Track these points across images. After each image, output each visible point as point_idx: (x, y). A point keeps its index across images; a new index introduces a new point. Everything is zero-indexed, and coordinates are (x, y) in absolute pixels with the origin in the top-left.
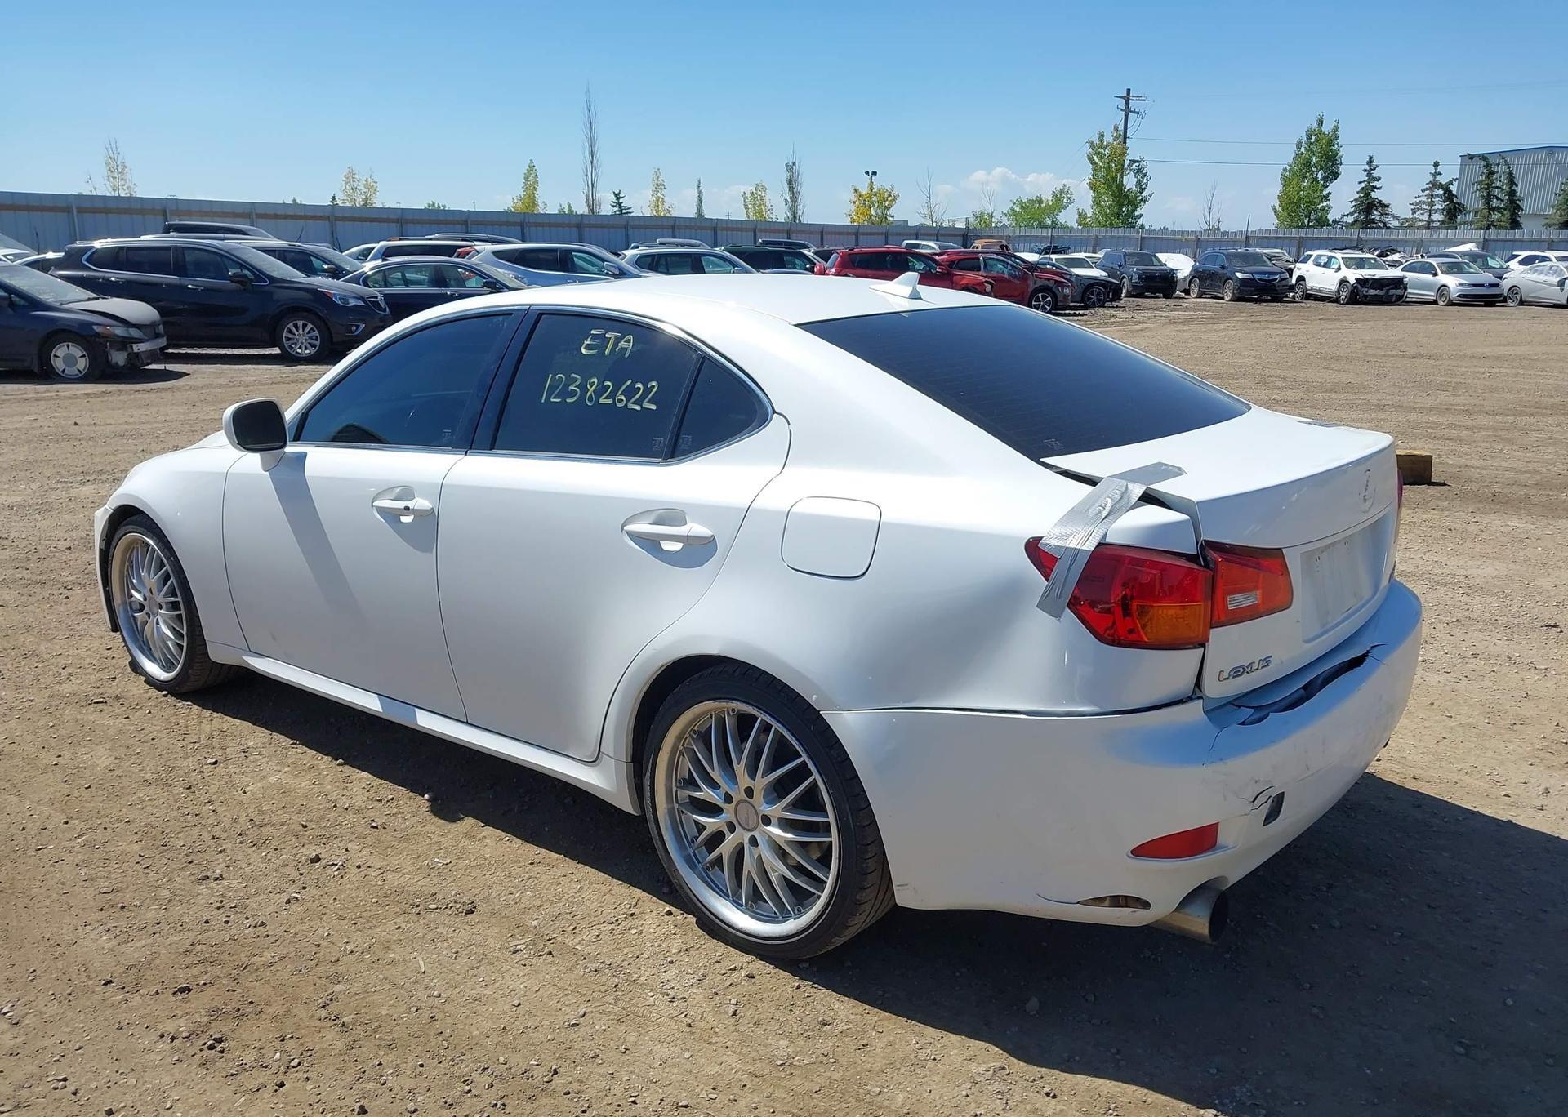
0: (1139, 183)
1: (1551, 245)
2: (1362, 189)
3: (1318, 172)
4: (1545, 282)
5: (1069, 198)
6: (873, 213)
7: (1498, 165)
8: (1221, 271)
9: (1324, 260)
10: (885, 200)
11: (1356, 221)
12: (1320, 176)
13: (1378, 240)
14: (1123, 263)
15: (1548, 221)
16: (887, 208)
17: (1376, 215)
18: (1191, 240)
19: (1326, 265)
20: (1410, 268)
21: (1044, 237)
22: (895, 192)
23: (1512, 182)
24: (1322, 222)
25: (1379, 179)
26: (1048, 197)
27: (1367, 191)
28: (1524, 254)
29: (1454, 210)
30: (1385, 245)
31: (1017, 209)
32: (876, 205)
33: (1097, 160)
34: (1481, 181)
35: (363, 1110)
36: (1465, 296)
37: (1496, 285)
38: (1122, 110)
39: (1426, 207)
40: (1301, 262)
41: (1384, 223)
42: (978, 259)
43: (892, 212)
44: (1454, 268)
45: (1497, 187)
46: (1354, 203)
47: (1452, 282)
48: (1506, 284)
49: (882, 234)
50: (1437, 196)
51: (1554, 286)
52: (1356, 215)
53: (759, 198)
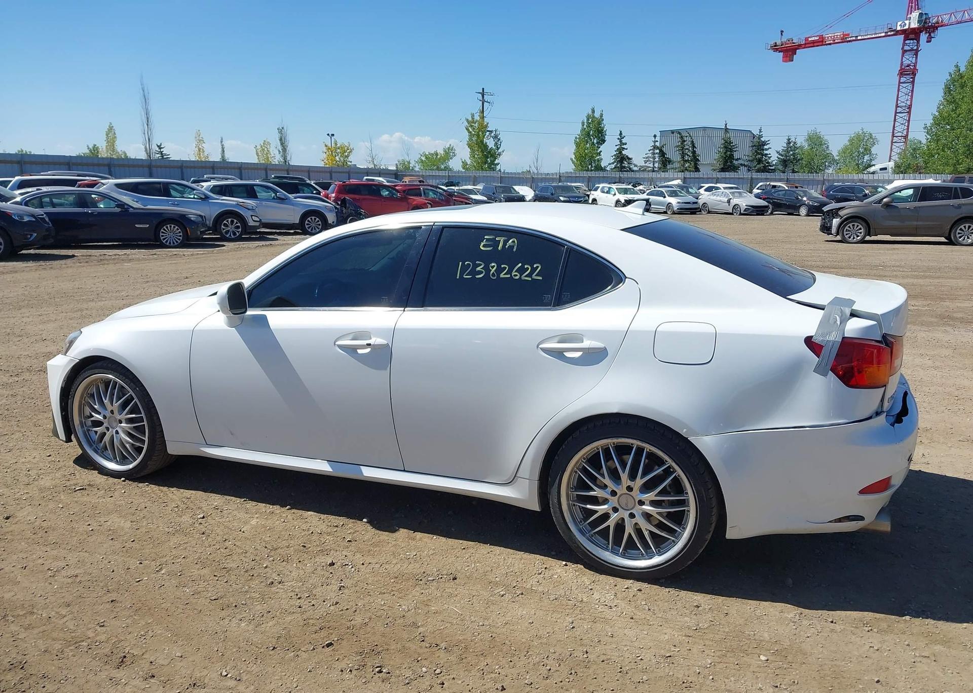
0: (496, 144)
1: (718, 181)
2: (618, 149)
3: (594, 139)
4: (720, 201)
5: (454, 153)
6: (338, 159)
7: (687, 137)
8: (551, 196)
9: (606, 190)
10: (345, 151)
11: (615, 167)
12: (595, 141)
13: (630, 178)
14: (495, 192)
15: (713, 167)
16: (347, 157)
17: (626, 164)
18: (529, 178)
19: (608, 192)
20: (651, 194)
21: (444, 176)
22: (351, 147)
23: (694, 146)
24: (599, 168)
25: (626, 144)
26: (441, 152)
27: (620, 151)
28: (707, 186)
29: (665, 162)
30: (634, 181)
31: (423, 158)
32: (340, 154)
33: (471, 130)
34: (679, 146)
35: (503, 689)
36: (681, 209)
37: (696, 203)
38: (480, 100)
39: (652, 160)
40: (593, 191)
41: (630, 169)
42: (420, 189)
43: (349, 159)
44: (673, 194)
45: (687, 149)
46: (614, 157)
47: (673, 201)
48: (701, 202)
49: (346, 172)
50: (657, 153)
51: (725, 203)
52: (615, 164)
53: (266, 149)
